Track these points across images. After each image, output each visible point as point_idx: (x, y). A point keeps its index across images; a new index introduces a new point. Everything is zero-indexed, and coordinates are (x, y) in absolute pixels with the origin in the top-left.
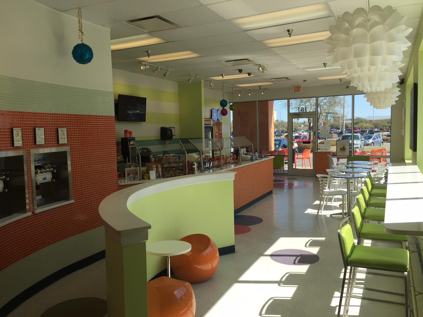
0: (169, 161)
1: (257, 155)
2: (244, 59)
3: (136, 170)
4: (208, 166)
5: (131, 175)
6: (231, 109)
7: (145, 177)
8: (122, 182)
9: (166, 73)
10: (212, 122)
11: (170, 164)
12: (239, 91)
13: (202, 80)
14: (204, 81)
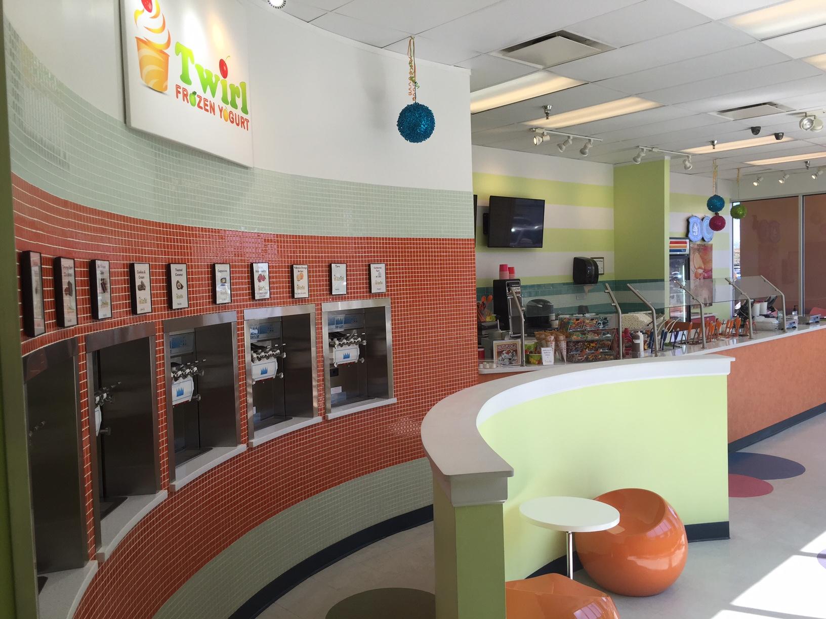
0: (583, 328)
1: (796, 318)
2: (764, 104)
3: (515, 345)
4: (673, 340)
5: (505, 355)
6: (735, 214)
7: (532, 358)
8: (487, 368)
9: (585, 147)
10: (688, 245)
11: (585, 334)
12: (754, 174)
13: (665, 157)
14: (671, 159)
